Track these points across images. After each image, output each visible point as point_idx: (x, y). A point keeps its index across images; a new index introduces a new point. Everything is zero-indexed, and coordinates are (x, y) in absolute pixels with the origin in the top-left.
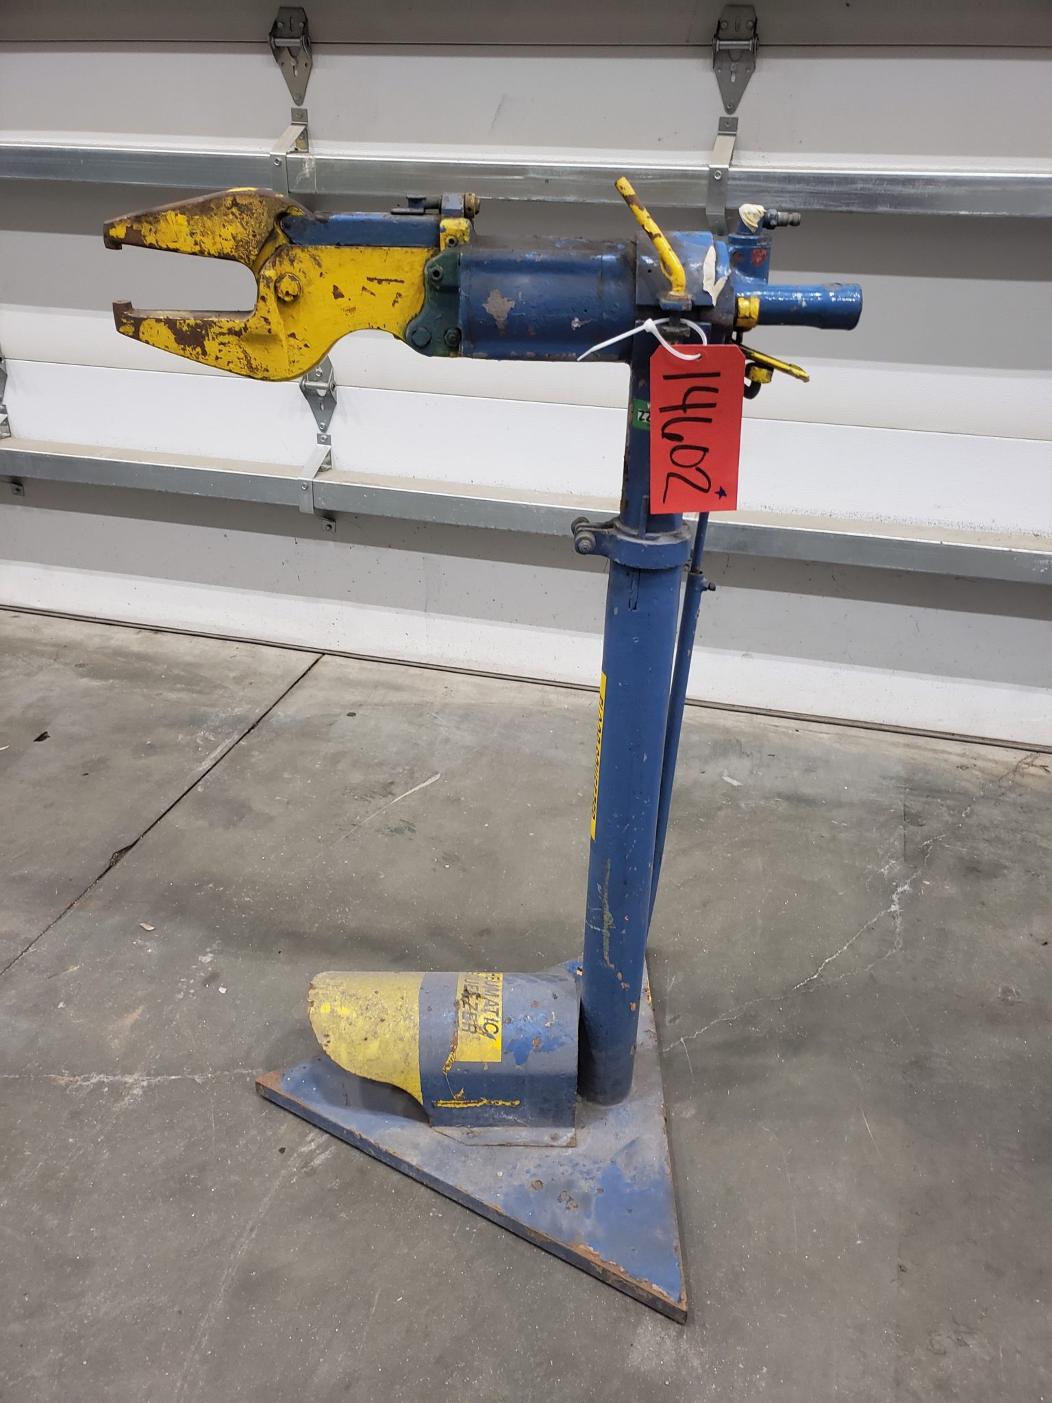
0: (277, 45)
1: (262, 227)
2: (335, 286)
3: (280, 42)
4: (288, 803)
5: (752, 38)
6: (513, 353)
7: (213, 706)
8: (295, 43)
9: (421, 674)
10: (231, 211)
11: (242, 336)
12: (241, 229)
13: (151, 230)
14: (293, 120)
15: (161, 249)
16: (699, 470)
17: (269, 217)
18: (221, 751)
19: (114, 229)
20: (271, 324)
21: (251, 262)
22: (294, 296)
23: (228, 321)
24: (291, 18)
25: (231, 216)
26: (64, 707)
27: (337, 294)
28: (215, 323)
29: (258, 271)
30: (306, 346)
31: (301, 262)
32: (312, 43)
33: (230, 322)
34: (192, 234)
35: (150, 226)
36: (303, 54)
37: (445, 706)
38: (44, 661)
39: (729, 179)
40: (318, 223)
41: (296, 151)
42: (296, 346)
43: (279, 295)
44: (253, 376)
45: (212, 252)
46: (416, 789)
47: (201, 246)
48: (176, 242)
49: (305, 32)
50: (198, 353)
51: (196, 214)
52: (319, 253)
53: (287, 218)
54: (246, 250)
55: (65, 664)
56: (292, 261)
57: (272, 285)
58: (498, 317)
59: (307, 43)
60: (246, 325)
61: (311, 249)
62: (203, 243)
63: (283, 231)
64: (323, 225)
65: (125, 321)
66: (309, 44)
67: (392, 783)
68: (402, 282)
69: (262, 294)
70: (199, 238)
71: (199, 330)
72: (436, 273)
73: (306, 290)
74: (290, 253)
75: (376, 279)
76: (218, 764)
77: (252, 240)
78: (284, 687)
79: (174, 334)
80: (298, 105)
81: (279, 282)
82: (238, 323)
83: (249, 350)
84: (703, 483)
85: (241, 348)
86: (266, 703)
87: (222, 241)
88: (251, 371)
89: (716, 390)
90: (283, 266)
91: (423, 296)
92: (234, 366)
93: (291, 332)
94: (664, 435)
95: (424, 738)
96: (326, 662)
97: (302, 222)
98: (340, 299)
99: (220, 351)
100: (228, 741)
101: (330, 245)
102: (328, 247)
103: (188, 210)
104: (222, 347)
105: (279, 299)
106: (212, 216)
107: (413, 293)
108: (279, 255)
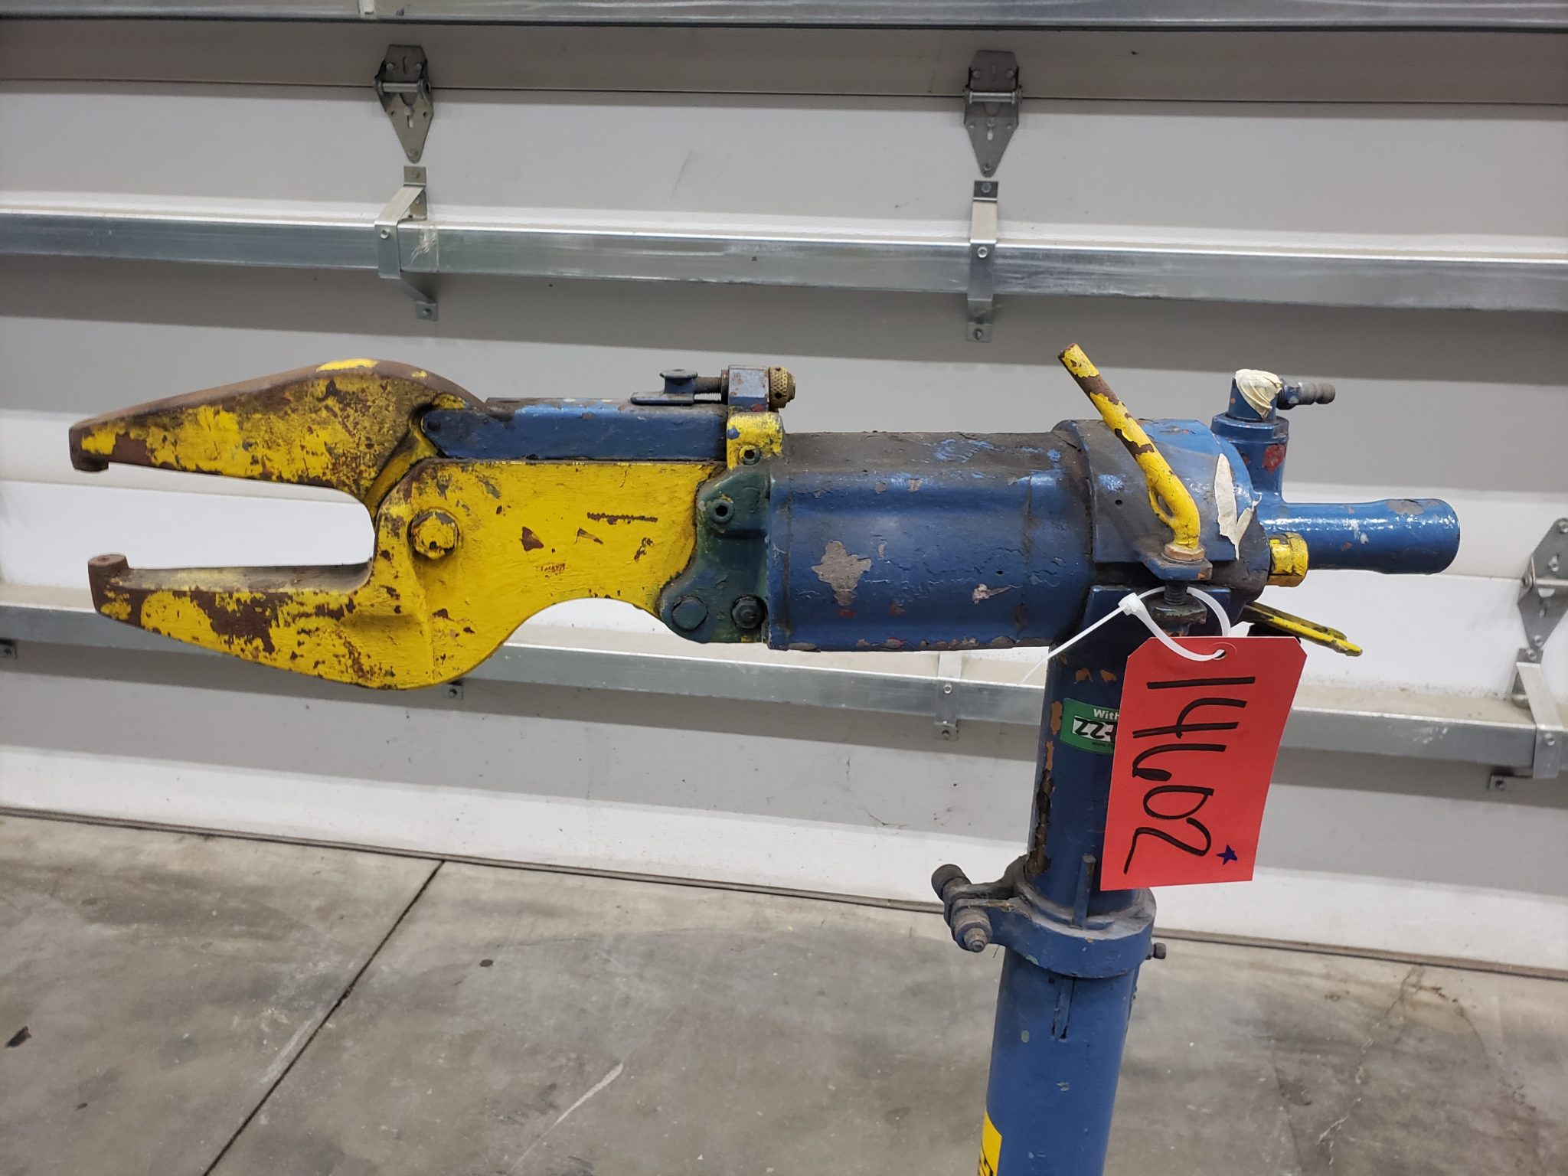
0: (386, 90)
1: (385, 430)
2: (524, 529)
3: (389, 87)
4: (399, 1137)
5: (1014, 90)
6: (862, 641)
7: (286, 960)
8: (411, 88)
9: (583, 886)
10: (324, 403)
11: (342, 619)
12: (343, 435)
13: (165, 439)
14: (406, 181)
15: (185, 470)
16: (1191, 821)
17: (398, 410)
18: (297, 1045)
19: (90, 439)
20: (401, 598)
21: (363, 492)
22: (446, 550)
23: (316, 594)
24: (404, 59)
25: (324, 413)
26: (58, 979)
27: (530, 542)
28: (291, 598)
29: (376, 504)
30: (468, 630)
31: (461, 489)
32: (433, 88)
33: (319, 595)
34: (247, 446)
35: (162, 434)
36: (420, 102)
37: (620, 938)
38: (36, 897)
39: (997, 257)
40: (493, 421)
41: (410, 219)
42: (447, 631)
43: (418, 548)
44: (366, 684)
45: (285, 476)
46: (590, 1094)
47: (264, 465)
48: (216, 459)
49: (424, 75)
50: (257, 648)
51: (256, 411)
52: (496, 473)
53: (434, 413)
54: (353, 470)
55: (68, 901)
56: (442, 488)
57: (403, 531)
58: (841, 587)
59: (427, 88)
60: (351, 600)
61: (481, 467)
62: (269, 460)
63: (425, 435)
64: (503, 425)
65: (111, 595)
66: (429, 90)
67: (553, 1087)
68: (654, 520)
69: (383, 547)
70: (260, 452)
71: (258, 610)
72: (722, 510)
73: (469, 536)
74: (439, 474)
75: (603, 515)
76: (293, 1068)
77: (365, 454)
78: (388, 921)
79: (210, 617)
80: (413, 162)
81: (417, 526)
82: (336, 595)
83: (356, 641)
84: (1197, 840)
85: (340, 638)
86: (364, 950)
87: (306, 456)
88: (359, 677)
89: (1242, 704)
90: (424, 496)
91: (691, 542)
92: (327, 670)
93: (440, 608)
94: (1137, 772)
95: (594, 999)
96: (447, 875)
97: (462, 420)
98: (534, 551)
99: (300, 644)
100: (307, 1024)
101: (517, 458)
102: (513, 462)
103: (239, 403)
104: (303, 637)
105: (416, 555)
106: (286, 413)
107: (674, 538)
108: (418, 478)
